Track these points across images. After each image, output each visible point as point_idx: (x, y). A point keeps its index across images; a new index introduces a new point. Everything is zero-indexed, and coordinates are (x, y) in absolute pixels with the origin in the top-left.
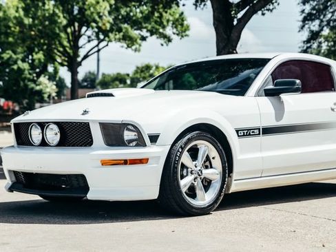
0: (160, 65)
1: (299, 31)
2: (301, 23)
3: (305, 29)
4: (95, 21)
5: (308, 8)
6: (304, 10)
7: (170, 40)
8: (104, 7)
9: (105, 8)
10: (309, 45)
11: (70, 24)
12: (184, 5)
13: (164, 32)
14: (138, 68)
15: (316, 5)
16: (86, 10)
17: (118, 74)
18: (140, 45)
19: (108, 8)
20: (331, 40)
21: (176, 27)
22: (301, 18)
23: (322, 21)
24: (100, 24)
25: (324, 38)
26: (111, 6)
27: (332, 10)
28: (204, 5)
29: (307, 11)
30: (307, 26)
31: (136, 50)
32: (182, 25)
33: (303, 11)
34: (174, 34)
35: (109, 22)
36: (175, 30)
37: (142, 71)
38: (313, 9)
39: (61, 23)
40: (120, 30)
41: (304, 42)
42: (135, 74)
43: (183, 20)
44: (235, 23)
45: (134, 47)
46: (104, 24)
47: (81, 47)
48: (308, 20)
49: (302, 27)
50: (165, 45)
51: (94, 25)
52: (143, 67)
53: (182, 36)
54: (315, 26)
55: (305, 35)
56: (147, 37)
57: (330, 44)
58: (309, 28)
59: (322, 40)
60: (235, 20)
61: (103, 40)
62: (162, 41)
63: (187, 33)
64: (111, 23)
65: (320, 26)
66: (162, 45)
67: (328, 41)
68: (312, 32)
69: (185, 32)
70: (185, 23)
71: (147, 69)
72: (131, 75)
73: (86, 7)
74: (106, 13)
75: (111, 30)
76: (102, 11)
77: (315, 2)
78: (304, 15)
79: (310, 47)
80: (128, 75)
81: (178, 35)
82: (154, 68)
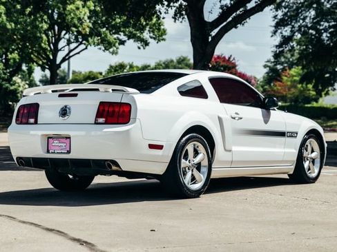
0: (135, 64)
1: (272, 36)
2: (274, 28)
3: (277, 34)
4: (75, 26)
5: (280, 14)
6: (277, 16)
7: (147, 44)
8: (83, 12)
9: (85, 13)
10: (281, 49)
11: (51, 28)
12: (163, 18)
13: (142, 36)
14: (111, 67)
15: (288, 11)
16: (66, 15)
17: (90, 72)
18: (117, 48)
19: (88, 14)
20: (303, 43)
21: (153, 32)
22: (273, 23)
23: (293, 27)
24: (80, 29)
25: (297, 42)
26: (90, 11)
27: (302, 17)
28: (183, 18)
29: (279, 17)
30: (279, 31)
31: (113, 53)
32: (159, 29)
33: (275, 17)
34: (151, 37)
35: (88, 27)
36: (152, 35)
37: (116, 71)
38: (285, 14)
39: (42, 27)
40: (99, 34)
41: (277, 46)
42: (108, 73)
43: (160, 25)
44: (210, 40)
45: (111, 50)
46: (84, 29)
47: (60, 50)
48: (281, 26)
49: (275, 32)
50: (142, 48)
51: (74, 29)
52: (116, 66)
53: (159, 40)
54: (286, 31)
55: (277, 40)
56: (125, 41)
57: (302, 48)
58: (281, 33)
59: (294, 44)
60: (210, 38)
61: (81, 43)
62: (139, 44)
63: (164, 37)
64: (90, 28)
65: (291, 31)
66: (139, 48)
67: (300, 45)
68: (283, 37)
69: (162, 36)
70: (162, 27)
71: (121, 69)
72: (103, 74)
73: (67, 13)
74: (86, 18)
75: (91, 35)
76: (82, 16)
77: (287, 9)
78: (276, 20)
79: (283, 51)
80: (101, 74)
81: (155, 39)
82: (128, 67)
